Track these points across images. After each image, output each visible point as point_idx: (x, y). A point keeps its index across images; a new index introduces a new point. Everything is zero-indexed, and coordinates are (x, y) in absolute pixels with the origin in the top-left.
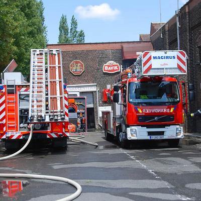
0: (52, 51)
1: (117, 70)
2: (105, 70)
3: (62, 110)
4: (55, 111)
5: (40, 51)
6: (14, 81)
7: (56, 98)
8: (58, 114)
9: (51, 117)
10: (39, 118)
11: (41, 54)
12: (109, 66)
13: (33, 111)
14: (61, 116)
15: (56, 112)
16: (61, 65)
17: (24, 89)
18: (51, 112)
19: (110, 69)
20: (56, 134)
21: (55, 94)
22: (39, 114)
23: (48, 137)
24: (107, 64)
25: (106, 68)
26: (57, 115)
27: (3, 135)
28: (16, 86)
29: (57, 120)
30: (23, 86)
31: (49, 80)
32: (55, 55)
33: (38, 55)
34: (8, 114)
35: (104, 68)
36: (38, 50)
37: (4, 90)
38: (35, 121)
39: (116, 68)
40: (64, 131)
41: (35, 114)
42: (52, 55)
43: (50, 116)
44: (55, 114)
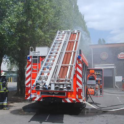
0: (74, 31)
16: (78, 40)
20: (71, 100)
23: (63, 101)
27: (27, 96)
28: (40, 57)
32: (76, 33)
37: (30, 60)
40: (77, 97)
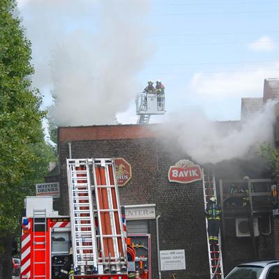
0: (100, 162)
1: (195, 177)
2: (172, 178)
3: (122, 258)
4: (112, 258)
5: (80, 162)
6: (45, 211)
7: (111, 238)
8: (116, 263)
9: (107, 268)
10: (89, 270)
11: (83, 167)
12: (180, 170)
13: (79, 259)
14: (121, 265)
15: (114, 260)
16: (116, 186)
17: (59, 224)
18: (106, 261)
19: (181, 174)
21: (109, 232)
22: (89, 263)
24: (177, 165)
25: (175, 173)
26: (115, 265)
28: (47, 219)
29: (115, 272)
30: (57, 219)
31: (99, 210)
32: (104, 167)
33: (77, 168)
34: (35, 263)
35: (171, 173)
36: (77, 161)
37: (29, 226)
38: (83, 274)
39: (194, 173)
41: (83, 263)
42: (100, 169)
43: (104, 266)
44: (113, 263)
